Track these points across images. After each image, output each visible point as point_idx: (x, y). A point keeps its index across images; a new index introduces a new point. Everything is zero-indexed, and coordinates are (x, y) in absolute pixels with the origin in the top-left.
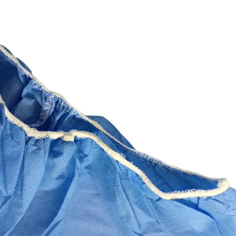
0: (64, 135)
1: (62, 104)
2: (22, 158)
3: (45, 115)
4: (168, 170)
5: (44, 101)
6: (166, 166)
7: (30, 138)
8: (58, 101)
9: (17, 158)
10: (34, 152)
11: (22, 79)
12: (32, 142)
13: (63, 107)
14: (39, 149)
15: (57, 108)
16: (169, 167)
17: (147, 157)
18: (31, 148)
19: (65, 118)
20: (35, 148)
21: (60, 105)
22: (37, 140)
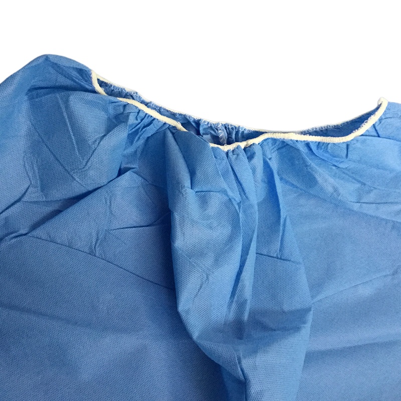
0: (247, 142)
1: (230, 127)
2: (230, 169)
3: (224, 140)
4: (339, 129)
5: (217, 131)
6: (335, 126)
7: (227, 153)
8: (226, 127)
9: (227, 171)
10: (236, 159)
11: (193, 124)
12: (230, 154)
13: (232, 128)
14: (238, 155)
15: (228, 132)
16: (337, 125)
17: (316, 129)
18: (233, 157)
19: (238, 135)
20: (235, 156)
21: (229, 128)
22: (233, 151)
